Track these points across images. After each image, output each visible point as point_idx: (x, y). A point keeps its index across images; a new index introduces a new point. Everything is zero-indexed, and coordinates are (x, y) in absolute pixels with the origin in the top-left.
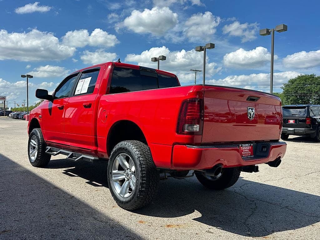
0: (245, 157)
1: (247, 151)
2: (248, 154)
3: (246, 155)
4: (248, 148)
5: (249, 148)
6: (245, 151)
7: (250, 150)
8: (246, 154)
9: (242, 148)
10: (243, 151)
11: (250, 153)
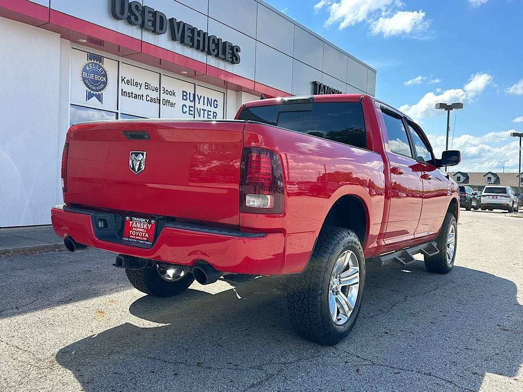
0: (133, 240)
1: (141, 230)
2: (142, 237)
3: (137, 238)
4: (145, 226)
5: (147, 226)
6: (138, 229)
7: (147, 231)
8: (138, 236)
9: (132, 224)
10: (134, 229)
11: (147, 235)
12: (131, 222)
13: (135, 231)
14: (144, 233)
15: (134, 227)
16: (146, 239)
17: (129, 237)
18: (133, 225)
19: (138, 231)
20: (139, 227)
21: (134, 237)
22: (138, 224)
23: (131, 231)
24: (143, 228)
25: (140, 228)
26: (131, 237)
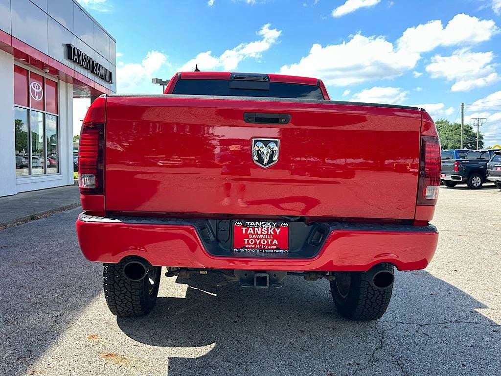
0: (254, 250)
1: (263, 237)
2: (267, 244)
3: (260, 247)
4: (271, 231)
5: (274, 231)
6: (258, 236)
7: (275, 236)
8: (261, 244)
9: (247, 231)
10: (250, 236)
11: (275, 242)
12: (244, 229)
13: (254, 239)
14: (269, 240)
15: (250, 233)
16: (275, 247)
17: (245, 248)
18: (249, 232)
19: (258, 239)
20: (259, 233)
21: (254, 246)
22: (256, 229)
23: (246, 240)
24: (267, 234)
25: (262, 234)
26: (247, 246)
